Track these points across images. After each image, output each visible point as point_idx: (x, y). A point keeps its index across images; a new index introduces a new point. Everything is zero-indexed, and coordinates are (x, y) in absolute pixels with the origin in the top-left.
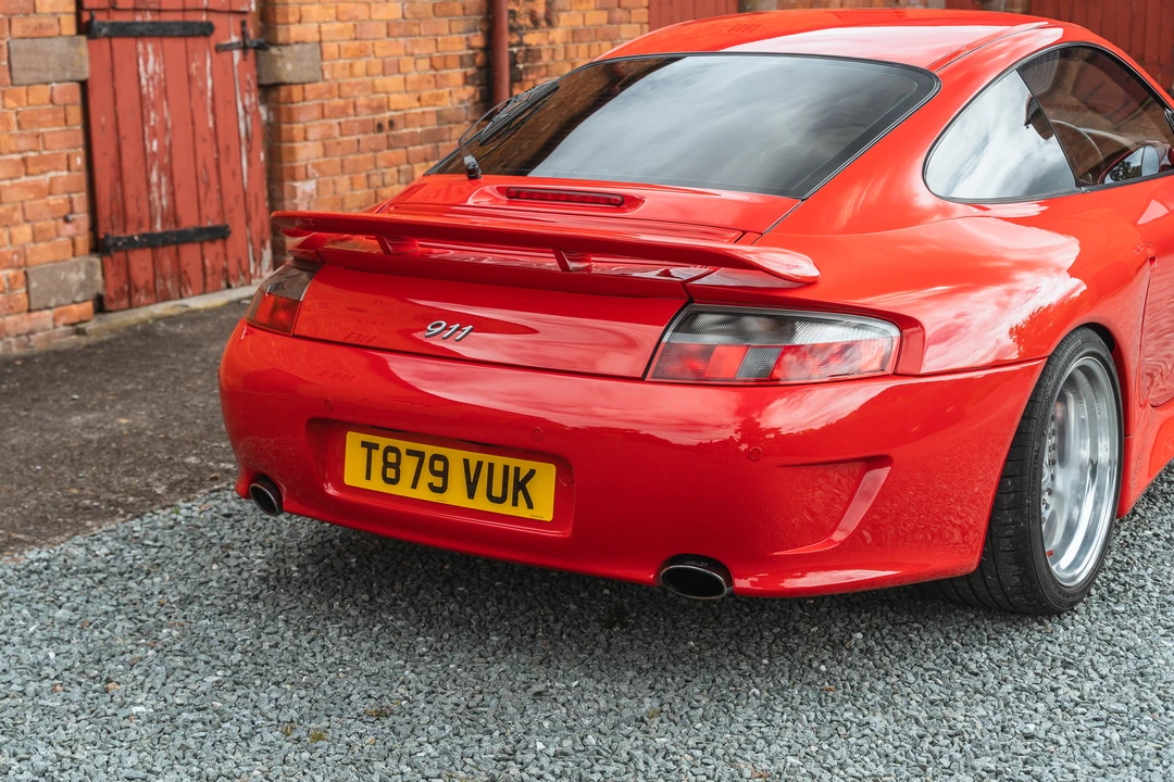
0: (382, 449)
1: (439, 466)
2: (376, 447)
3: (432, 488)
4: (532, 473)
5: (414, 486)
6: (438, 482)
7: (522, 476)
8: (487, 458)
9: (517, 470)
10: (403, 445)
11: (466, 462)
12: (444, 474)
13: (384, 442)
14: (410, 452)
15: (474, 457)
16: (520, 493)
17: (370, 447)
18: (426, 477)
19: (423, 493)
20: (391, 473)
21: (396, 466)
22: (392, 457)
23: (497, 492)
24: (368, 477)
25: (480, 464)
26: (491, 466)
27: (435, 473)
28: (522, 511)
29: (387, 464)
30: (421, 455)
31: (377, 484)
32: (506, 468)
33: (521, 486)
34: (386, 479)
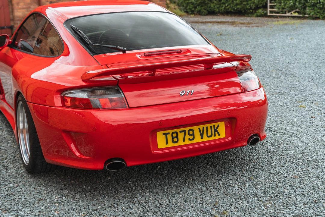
0: (171, 134)
1: (191, 133)
2: (169, 133)
3: (190, 139)
4: (218, 125)
5: (184, 141)
6: (191, 137)
7: (216, 128)
8: (205, 126)
9: (214, 126)
10: (178, 130)
11: (199, 129)
12: (193, 135)
13: (171, 131)
14: (181, 132)
15: (201, 127)
16: (216, 133)
17: (166, 134)
18: (187, 137)
19: (187, 142)
20: (175, 140)
21: (177, 137)
22: (175, 135)
23: (210, 134)
24: (167, 143)
25: (203, 128)
26: (207, 127)
27: (189, 135)
28: (217, 137)
29: (173, 138)
30: (185, 131)
31: (171, 144)
32: (211, 127)
33: (216, 130)
34: (174, 142)
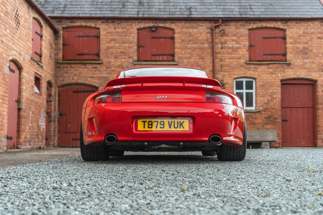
0: (147, 122)
1: (162, 123)
2: (146, 122)
3: (161, 128)
4: (184, 122)
5: (156, 128)
6: (162, 126)
7: (181, 123)
8: (173, 120)
9: (180, 122)
10: (153, 120)
11: (169, 122)
12: (164, 125)
13: (148, 120)
14: (155, 121)
15: (170, 121)
16: (181, 126)
17: (144, 122)
18: (159, 125)
19: (159, 129)
20: (150, 126)
21: (152, 125)
22: (150, 123)
23: (176, 126)
24: (144, 128)
25: (172, 122)
26: (174, 122)
28: (182, 129)
30: (158, 122)
31: (147, 129)
32: (178, 122)
33: (181, 124)
34: (149, 128)
